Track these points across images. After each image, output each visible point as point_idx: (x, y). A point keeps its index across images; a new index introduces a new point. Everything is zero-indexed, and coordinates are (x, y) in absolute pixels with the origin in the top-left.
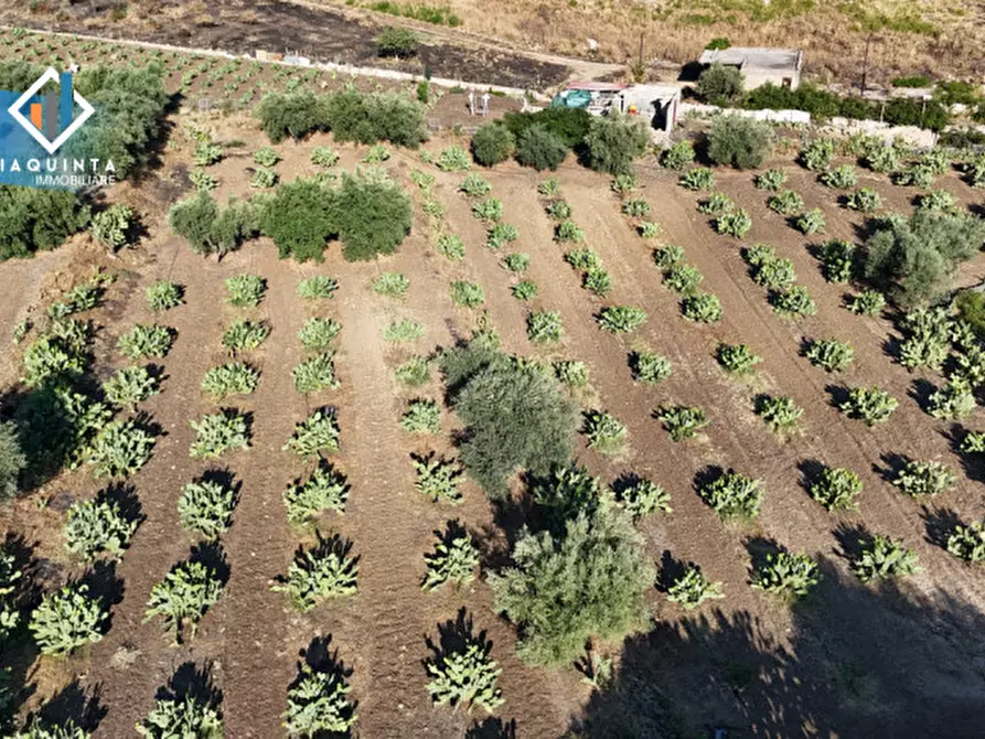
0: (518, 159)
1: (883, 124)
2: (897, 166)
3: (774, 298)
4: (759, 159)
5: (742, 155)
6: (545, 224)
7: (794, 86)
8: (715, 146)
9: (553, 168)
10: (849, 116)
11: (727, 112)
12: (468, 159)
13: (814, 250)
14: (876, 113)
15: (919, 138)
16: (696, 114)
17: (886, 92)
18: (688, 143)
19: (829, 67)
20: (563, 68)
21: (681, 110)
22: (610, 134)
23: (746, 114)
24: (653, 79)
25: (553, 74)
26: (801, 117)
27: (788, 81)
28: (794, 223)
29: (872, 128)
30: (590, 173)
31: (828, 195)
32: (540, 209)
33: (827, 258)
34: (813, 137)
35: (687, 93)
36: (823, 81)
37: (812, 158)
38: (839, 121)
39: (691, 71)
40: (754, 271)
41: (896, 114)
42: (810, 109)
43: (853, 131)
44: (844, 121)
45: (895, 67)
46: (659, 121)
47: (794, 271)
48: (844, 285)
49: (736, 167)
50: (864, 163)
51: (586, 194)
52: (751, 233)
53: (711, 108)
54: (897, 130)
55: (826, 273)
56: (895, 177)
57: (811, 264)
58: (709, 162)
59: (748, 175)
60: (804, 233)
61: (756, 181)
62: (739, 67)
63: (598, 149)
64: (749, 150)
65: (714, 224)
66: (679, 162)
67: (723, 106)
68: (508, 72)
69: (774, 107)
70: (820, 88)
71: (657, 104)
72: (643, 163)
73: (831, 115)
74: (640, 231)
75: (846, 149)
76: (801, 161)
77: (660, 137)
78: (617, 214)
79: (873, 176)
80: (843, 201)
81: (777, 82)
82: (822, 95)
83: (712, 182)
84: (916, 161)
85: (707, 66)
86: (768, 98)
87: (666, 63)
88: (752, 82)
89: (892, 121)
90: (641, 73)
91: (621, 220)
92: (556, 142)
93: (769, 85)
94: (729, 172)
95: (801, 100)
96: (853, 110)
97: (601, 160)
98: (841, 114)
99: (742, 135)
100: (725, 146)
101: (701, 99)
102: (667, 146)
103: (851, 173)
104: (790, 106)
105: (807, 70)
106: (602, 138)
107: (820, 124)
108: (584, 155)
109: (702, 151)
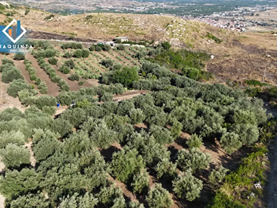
0: (96, 50)
2: (140, 49)
3: (128, 59)
4: (125, 49)
6: (102, 56)
8: (119, 47)
9: (100, 51)
12: (89, 50)
13: (131, 56)
15: (142, 46)
16: (116, 45)
17: (139, 42)
18: (116, 48)
19: (132, 39)
20: (96, 40)
21: (114, 44)
22: (107, 46)
23: (122, 44)
24: (109, 41)
27: (127, 40)
29: (137, 45)
31: (133, 52)
33: (133, 56)
34: (130, 46)
37: (131, 49)
38: (133, 45)
39: (114, 40)
40: (126, 58)
41: (140, 44)
42: (130, 44)
43: (135, 46)
45: (140, 39)
46: (112, 45)
47: (129, 57)
48: (135, 58)
50: (137, 49)
51: (106, 53)
52: (125, 55)
55: (133, 57)
58: (119, 50)
59: (124, 51)
62: (120, 39)
64: (123, 48)
65: (121, 55)
66: (115, 50)
67: (119, 44)
68: (88, 41)
69: (125, 44)
70: (131, 41)
72: (111, 50)
73: (132, 44)
74: (113, 56)
75: (134, 48)
76: (129, 49)
77: (112, 47)
78: (110, 54)
81: (125, 40)
84: (142, 48)
85: (116, 39)
86: (125, 42)
87: (111, 39)
88: (122, 41)
89: (139, 45)
92: (101, 48)
94: (121, 51)
95: (128, 43)
96: (135, 44)
97: (106, 50)
99: (122, 46)
101: (116, 43)
102: (114, 48)
103: (135, 50)
105: (129, 39)
106: (106, 47)
108: (104, 49)
109: (118, 48)
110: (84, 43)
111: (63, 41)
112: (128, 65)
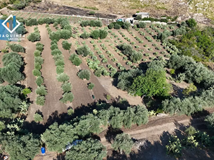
0: (114, 28)
1: (160, 22)
2: (162, 27)
3: (149, 41)
6: (121, 36)
7: (148, 18)
9: (119, 29)
10: (156, 21)
11: (140, 21)
12: (108, 28)
13: (153, 36)
14: (159, 21)
15: (165, 24)
16: (136, 22)
17: (160, 18)
18: (136, 25)
19: (153, 15)
20: (116, 16)
21: (134, 21)
23: (143, 21)
24: (129, 17)
25: (115, 17)
26: (150, 22)
28: (150, 34)
29: (159, 23)
30: (124, 30)
32: (119, 34)
33: (154, 37)
34: (151, 24)
35: (135, 19)
36: (152, 17)
37: (151, 27)
38: (154, 22)
39: (134, 16)
40: (146, 39)
41: (162, 21)
42: (151, 20)
43: (156, 23)
45: (161, 14)
46: (132, 22)
47: (151, 38)
48: (156, 39)
49: (142, 28)
50: (158, 27)
51: (125, 32)
52: (145, 35)
53: (138, 21)
54: (162, 23)
55: (154, 38)
56: (162, 28)
58: (139, 27)
59: (144, 29)
60: (151, 35)
61: (145, 30)
62: (141, 15)
63: (125, 26)
64: (144, 26)
65: (141, 34)
66: (135, 28)
67: (139, 20)
68: (108, 17)
70: (152, 18)
71: (131, 20)
72: (130, 28)
74: (132, 35)
75: (155, 25)
76: (150, 27)
77: (132, 25)
78: (129, 34)
80: (155, 31)
82: (152, 19)
83: (140, 30)
84: (164, 26)
85: (137, 15)
86: (145, 19)
87: (130, 15)
88: (143, 17)
90: (127, 16)
92: (120, 26)
93: (145, 17)
95: (149, 19)
96: (156, 20)
97: (125, 28)
99: (143, 24)
100: (141, 25)
101: (137, 20)
103: (156, 28)
104: (148, 20)
105: (150, 15)
107: (152, 22)
108: (123, 27)
110: (103, 19)
111: (83, 17)
112: (149, 49)
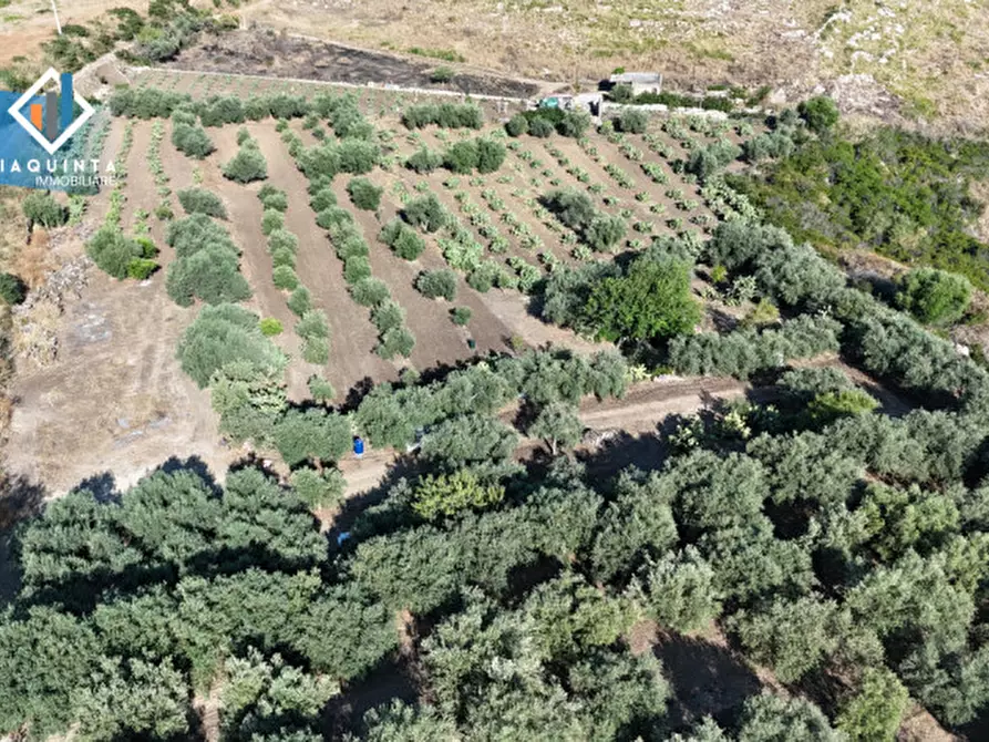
0: (530, 133)
1: (701, 109)
2: (708, 128)
3: (654, 180)
4: (644, 128)
5: (636, 126)
6: (554, 161)
7: (658, 93)
8: (623, 123)
9: (546, 136)
10: (686, 106)
11: (628, 106)
12: (505, 133)
13: (670, 164)
14: (697, 105)
15: (719, 116)
16: (609, 108)
17: (705, 93)
18: (611, 122)
19: (676, 81)
20: (535, 86)
21: (604, 106)
23: (636, 107)
24: (585, 91)
25: (530, 90)
26: (662, 108)
27: (655, 90)
28: (662, 154)
29: (696, 112)
30: (565, 138)
31: (677, 143)
32: (548, 155)
33: (675, 165)
34: (669, 117)
35: (606, 98)
36: (673, 89)
37: (669, 127)
38: (681, 109)
39: (605, 85)
40: (646, 172)
41: (708, 104)
42: (667, 103)
43: (687, 113)
44: (683, 109)
45: (710, 80)
46: (595, 110)
47: (662, 169)
48: (682, 175)
49: (634, 133)
50: (693, 128)
51: (567, 147)
52: (644, 159)
53: (618, 105)
54: (710, 112)
55: (675, 171)
56: (707, 134)
57: (670, 169)
58: (621, 130)
59: (640, 136)
60: (666, 157)
61: (644, 139)
62: (631, 83)
63: (570, 126)
64: (639, 124)
65: (628, 157)
66: (607, 131)
67: (624, 103)
68: (506, 89)
69: (650, 103)
70: (671, 92)
71: (591, 104)
72: (589, 132)
73: (677, 105)
74: (596, 160)
75: (684, 122)
76: (664, 129)
77: (597, 120)
78: (584, 155)
79: (696, 134)
80: (683, 145)
81: (650, 90)
82: (672, 96)
83: (624, 139)
84: (717, 126)
85: (614, 84)
86: (646, 99)
87: (589, 81)
88: (637, 91)
89: (706, 108)
90: (578, 88)
91: (586, 157)
92: (550, 125)
93: (646, 92)
94: (630, 135)
95: (662, 99)
96: (687, 103)
97: (571, 131)
98: (682, 105)
99: (636, 117)
100: (628, 122)
101: (613, 100)
102: (600, 123)
103: (686, 132)
104: (657, 102)
105: (665, 82)
107: (672, 110)
108: (562, 130)
109: (617, 125)
110: (487, 97)
111: (411, 90)
112: (652, 209)
